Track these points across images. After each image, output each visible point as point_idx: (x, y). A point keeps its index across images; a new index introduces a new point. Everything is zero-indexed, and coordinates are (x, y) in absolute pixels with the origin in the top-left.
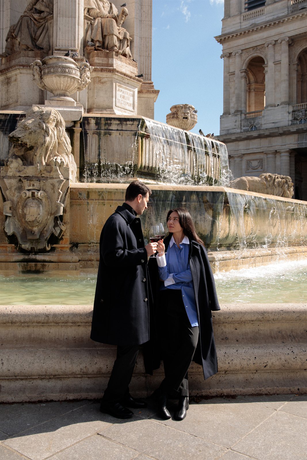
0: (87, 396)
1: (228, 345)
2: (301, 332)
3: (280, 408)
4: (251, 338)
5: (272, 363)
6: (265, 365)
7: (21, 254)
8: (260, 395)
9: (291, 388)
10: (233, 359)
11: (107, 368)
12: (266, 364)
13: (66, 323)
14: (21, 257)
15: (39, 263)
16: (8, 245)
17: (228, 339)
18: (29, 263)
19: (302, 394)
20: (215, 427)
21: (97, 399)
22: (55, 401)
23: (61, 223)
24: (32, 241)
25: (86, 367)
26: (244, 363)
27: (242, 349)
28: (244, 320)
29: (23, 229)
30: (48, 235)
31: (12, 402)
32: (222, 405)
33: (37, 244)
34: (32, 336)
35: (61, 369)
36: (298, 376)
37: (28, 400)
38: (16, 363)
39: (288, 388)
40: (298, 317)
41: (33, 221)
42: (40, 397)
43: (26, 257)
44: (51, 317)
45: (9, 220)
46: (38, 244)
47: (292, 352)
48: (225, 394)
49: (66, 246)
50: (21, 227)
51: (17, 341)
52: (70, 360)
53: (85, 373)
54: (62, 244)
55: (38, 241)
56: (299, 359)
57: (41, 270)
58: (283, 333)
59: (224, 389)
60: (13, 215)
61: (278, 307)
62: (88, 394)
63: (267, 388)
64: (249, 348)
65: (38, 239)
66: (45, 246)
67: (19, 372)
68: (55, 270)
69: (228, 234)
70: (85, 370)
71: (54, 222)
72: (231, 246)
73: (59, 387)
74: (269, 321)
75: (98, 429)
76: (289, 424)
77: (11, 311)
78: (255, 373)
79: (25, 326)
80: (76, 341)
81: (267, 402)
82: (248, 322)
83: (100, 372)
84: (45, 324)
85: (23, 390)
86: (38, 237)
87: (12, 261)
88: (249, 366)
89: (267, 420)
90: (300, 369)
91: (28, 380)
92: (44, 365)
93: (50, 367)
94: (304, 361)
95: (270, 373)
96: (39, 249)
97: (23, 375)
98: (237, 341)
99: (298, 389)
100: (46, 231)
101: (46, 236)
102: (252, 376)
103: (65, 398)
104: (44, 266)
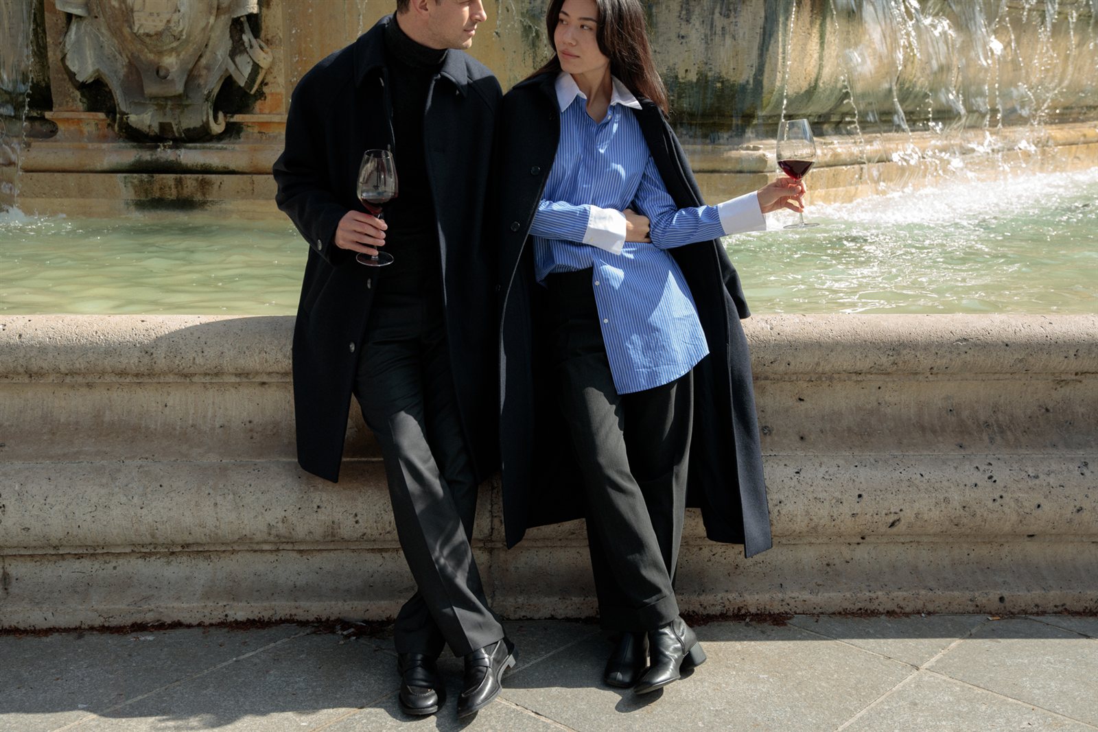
0: (293, 612)
1: (770, 453)
2: (1029, 412)
3: (933, 660)
4: (849, 430)
5: (917, 515)
6: (891, 521)
7: (129, 144)
8: (868, 615)
9: (977, 594)
10: (782, 498)
11: (357, 522)
12: (896, 517)
13: (216, 375)
14: (129, 155)
15: (188, 176)
16: (85, 116)
17: (770, 432)
18: (158, 177)
19: (1012, 615)
20: (700, 724)
21: (328, 620)
22: (189, 626)
23: (254, 41)
24: (160, 102)
25: (284, 520)
26: (822, 513)
27: (817, 465)
28: (827, 369)
29: (130, 62)
30: (212, 84)
31: (44, 628)
32: (738, 645)
33: (177, 111)
34: (107, 418)
35: (202, 525)
36: (1003, 556)
37: (98, 622)
38: (47, 506)
39: (968, 595)
40: (1021, 361)
41: (159, 34)
42: (139, 612)
43: (147, 156)
44: (160, 354)
45: (78, 29)
46: (182, 112)
47: (990, 478)
48: (753, 610)
49: (276, 119)
50: (120, 53)
51: (54, 434)
52: (231, 496)
53: (285, 537)
54: (261, 113)
55: (180, 102)
56: (1013, 504)
57: (198, 197)
58: (965, 414)
59: (750, 594)
60: (89, 14)
61: (951, 328)
62: (297, 604)
63: (896, 594)
64: (841, 462)
65: (180, 97)
66: (205, 119)
67: (61, 535)
68: (243, 198)
69: (817, 80)
70: (282, 529)
71: (232, 37)
72: (823, 123)
73: (202, 582)
74: (916, 374)
75: (310, 723)
76: (956, 718)
77: (20, 336)
78: (858, 544)
79: (80, 385)
80: (255, 435)
81: (890, 641)
82: (844, 376)
83: (333, 535)
84: (146, 380)
85: (82, 589)
86: (179, 88)
87: (99, 168)
88: (838, 522)
89: (882, 702)
90: (1015, 535)
91: (100, 558)
92: (144, 511)
93: (165, 519)
94: (1028, 511)
95: (908, 546)
96: (188, 130)
97: (78, 543)
98: (802, 438)
99: (1002, 599)
100: (208, 68)
101: (208, 87)
102: (847, 552)
103: (222, 616)
104: (204, 185)
